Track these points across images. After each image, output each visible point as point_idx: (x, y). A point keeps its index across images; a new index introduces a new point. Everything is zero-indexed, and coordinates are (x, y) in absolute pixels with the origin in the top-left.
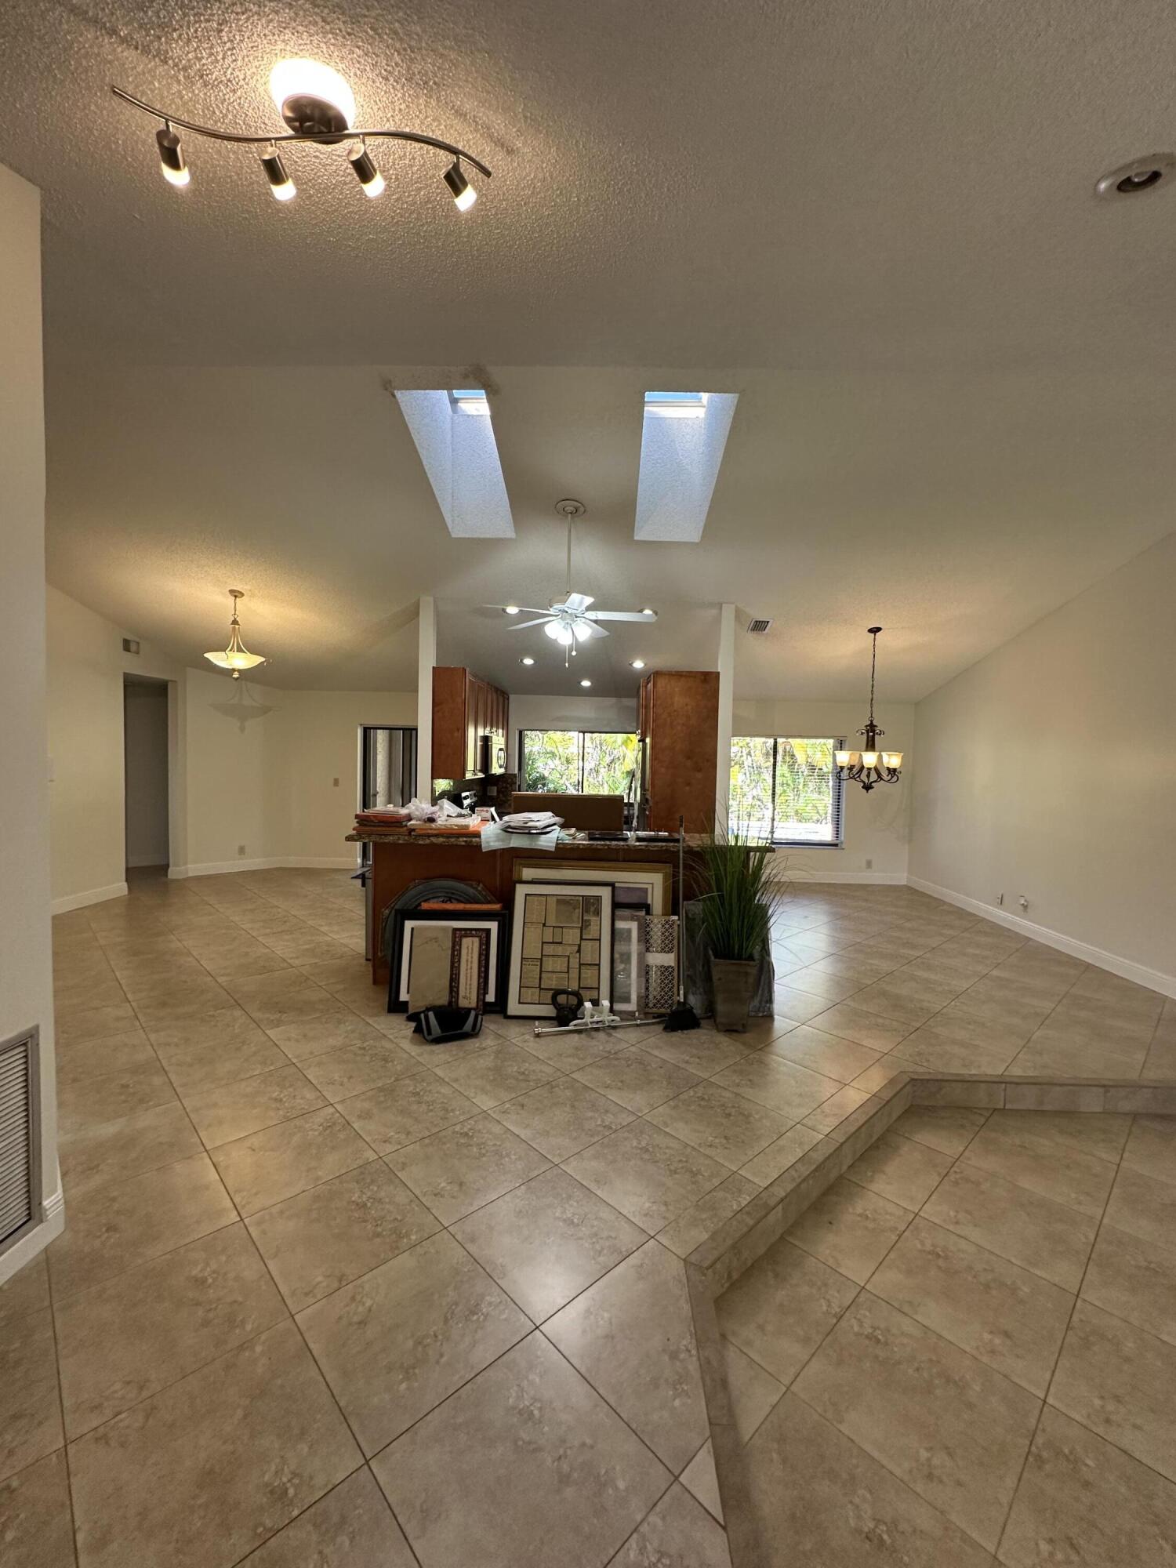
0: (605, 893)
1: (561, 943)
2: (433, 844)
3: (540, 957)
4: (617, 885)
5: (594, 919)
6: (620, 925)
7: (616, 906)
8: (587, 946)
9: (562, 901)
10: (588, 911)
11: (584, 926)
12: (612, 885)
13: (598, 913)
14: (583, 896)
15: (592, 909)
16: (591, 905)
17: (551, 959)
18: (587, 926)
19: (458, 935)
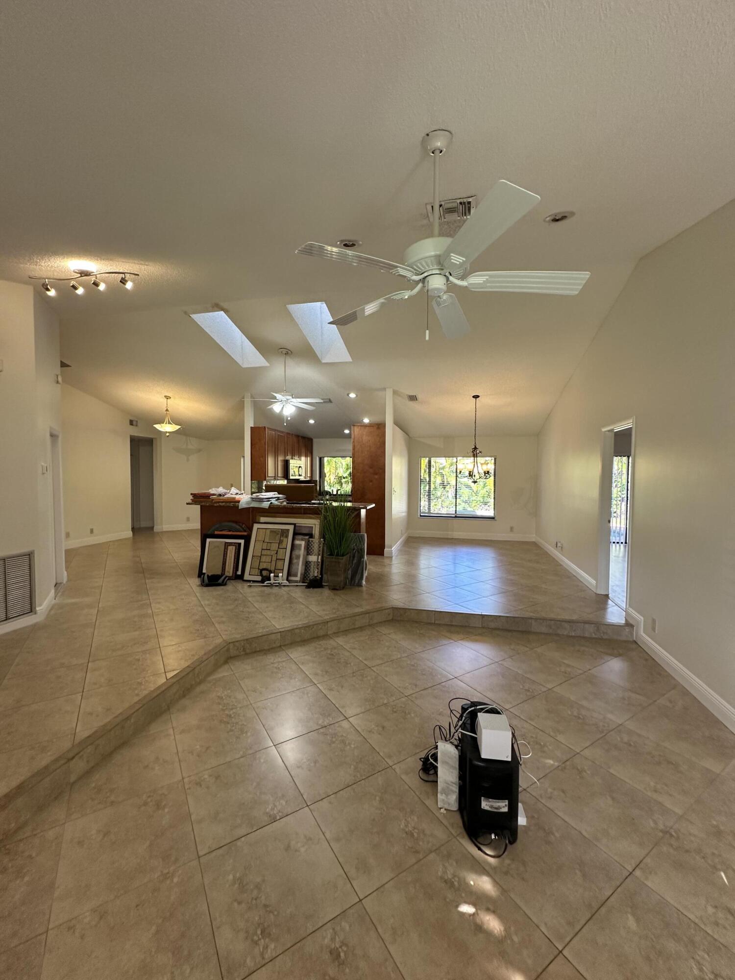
0: (291, 528)
1: (269, 549)
2: (220, 506)
3: (260, 555)
4: (297, 525)
5: (285, 539)
6: (297, 542)
7: (295, 534)
8: (281, 551)
9: (273, 531)
10: (283, 536)
11: (281, 542)
12: (295, 524)
13: (287, 537)
14: (281, 529)
15: (285, 535)
16: (284, 533)
17: (265, 556)
18: (281, 543)
19: (227, 545)
